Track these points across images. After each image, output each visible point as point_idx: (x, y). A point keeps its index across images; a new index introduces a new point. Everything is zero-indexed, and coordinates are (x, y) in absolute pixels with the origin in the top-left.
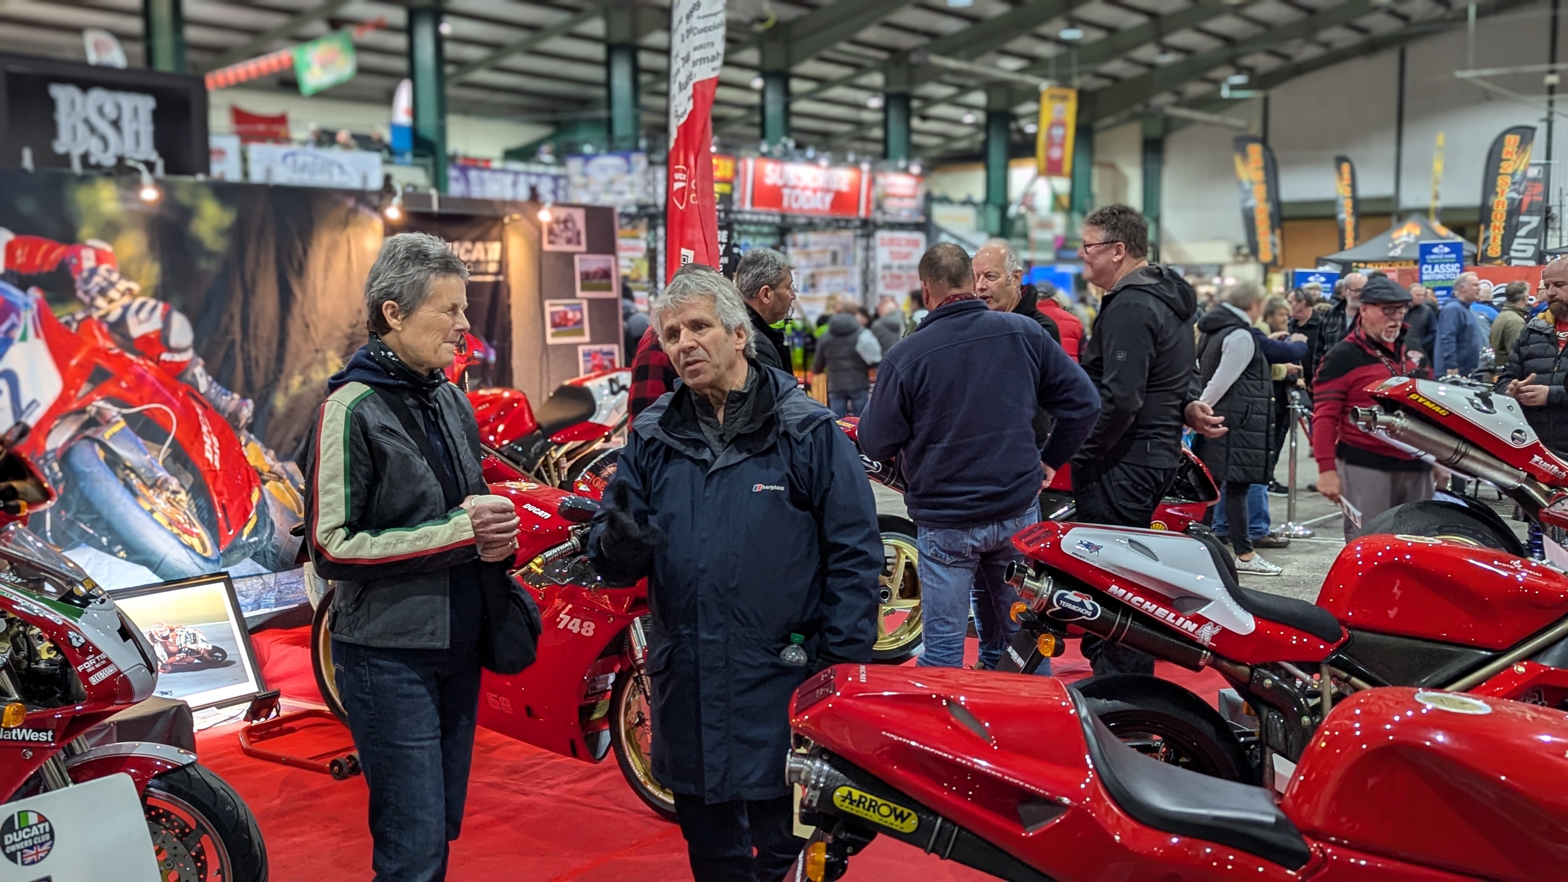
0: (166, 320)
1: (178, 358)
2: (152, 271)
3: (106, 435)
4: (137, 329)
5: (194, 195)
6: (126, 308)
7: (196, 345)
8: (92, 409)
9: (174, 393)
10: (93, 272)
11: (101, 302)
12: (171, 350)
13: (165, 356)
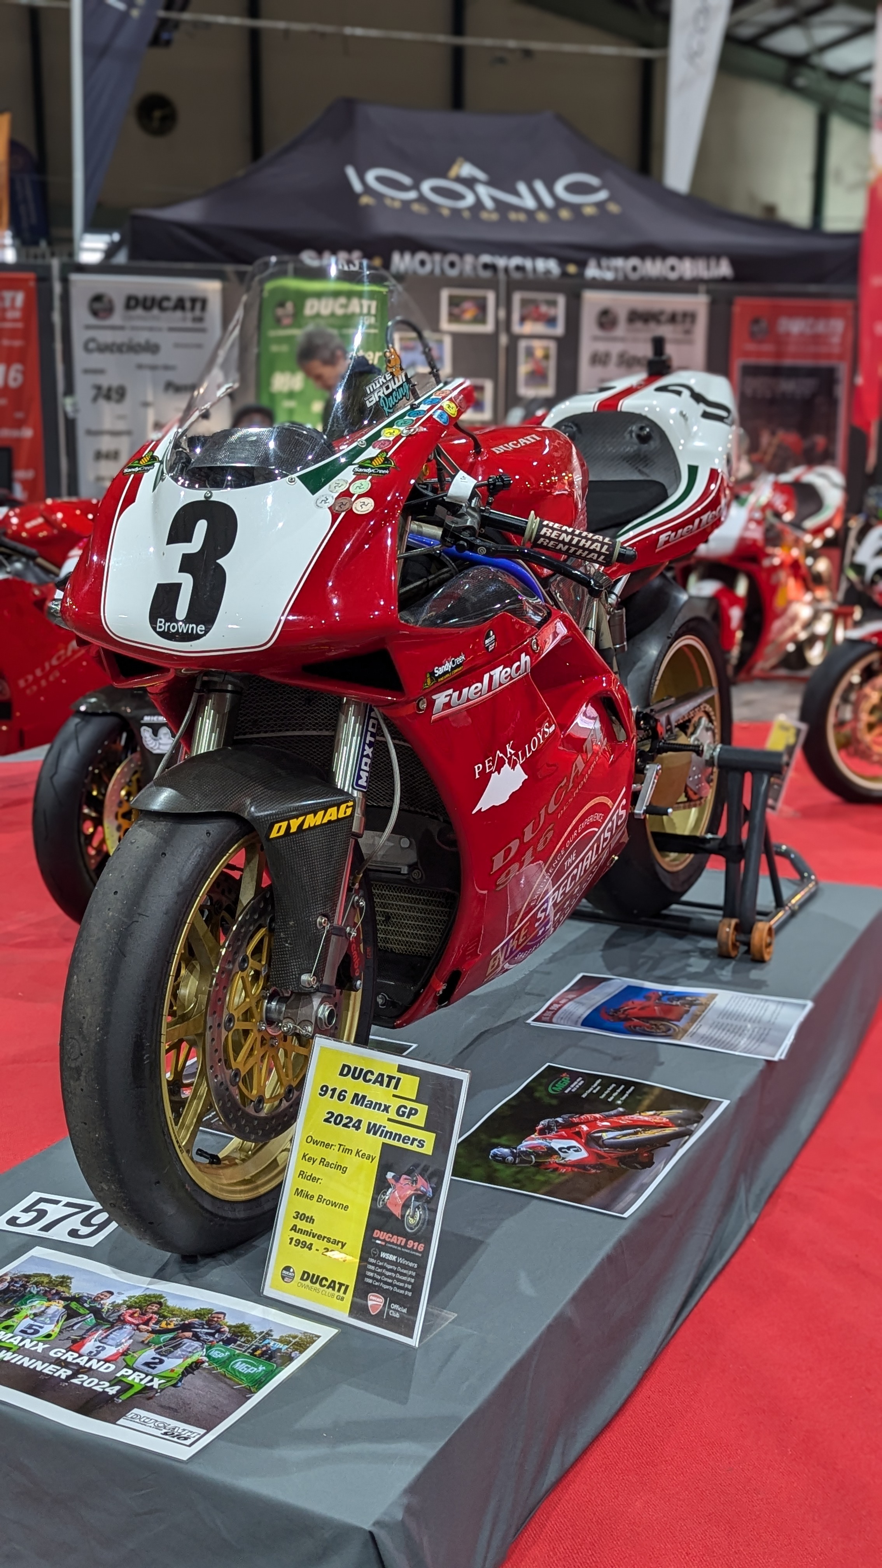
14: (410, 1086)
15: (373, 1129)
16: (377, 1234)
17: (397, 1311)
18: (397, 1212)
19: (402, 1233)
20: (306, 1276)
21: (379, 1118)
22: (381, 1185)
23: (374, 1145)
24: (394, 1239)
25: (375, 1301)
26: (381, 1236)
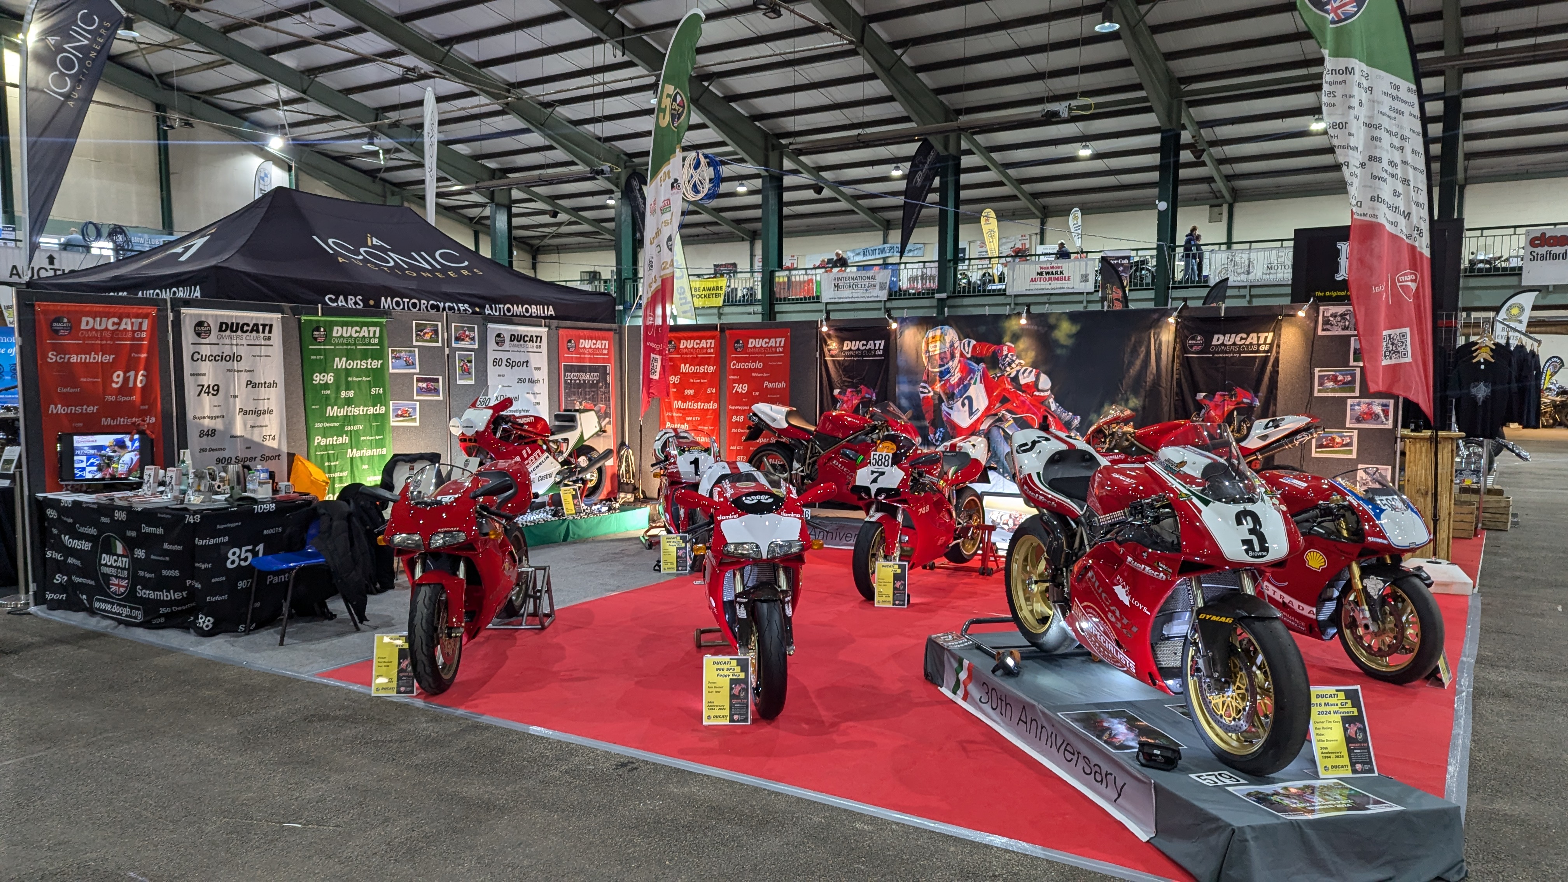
0: (1037, 377)
1: (1042, 394)
2: (1031, 355)
3: (1006, 426)
4: (1023, 381)
5: (1058, 320)
6: (1018, 372)
7: (1052, 389)
8: (1000, 415)
9: (1039, 410)
10: (1006, 356)
11: (1008, 369)
12: (1039, 390)
13: (1036, 393)
14: (1342, 695)
15: (1335, 712)
16: (1350, 746)
17: (1367, 767)
18: (1354, 736)
19: (1358, 742)
20: (1333, 767)
21: (1336, 708)
22: (1345, 730)
23: (1338, 717)
24: (1357, 745)
25: (1358, 767)
26: (1352, 746)
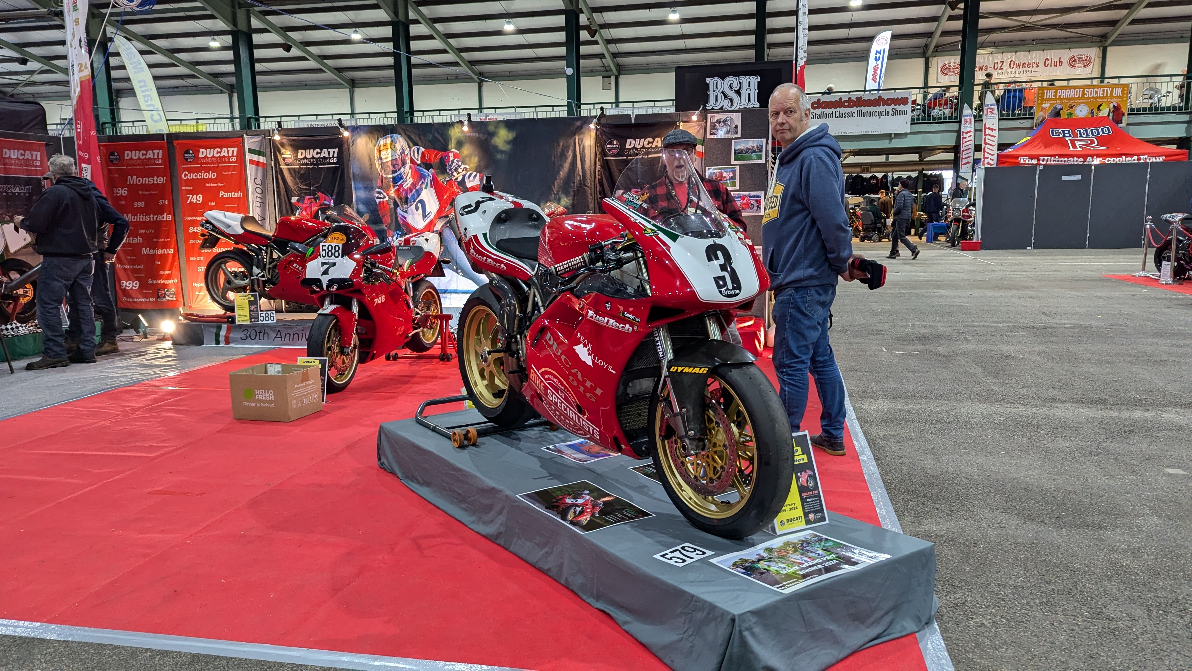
0: (481, 180)
2: (475, 160)
4: (469, 185)
5: (496, 128)
6: (464, 176)
10: (453, 162)
11: (455, 174)
16: (803, 495)
17: (819, 515)
18: (806, 485)
19: (810, 490)
20: (788, 521)
22: (798, 479)
24: (809, 493)
25: (811, 516)
